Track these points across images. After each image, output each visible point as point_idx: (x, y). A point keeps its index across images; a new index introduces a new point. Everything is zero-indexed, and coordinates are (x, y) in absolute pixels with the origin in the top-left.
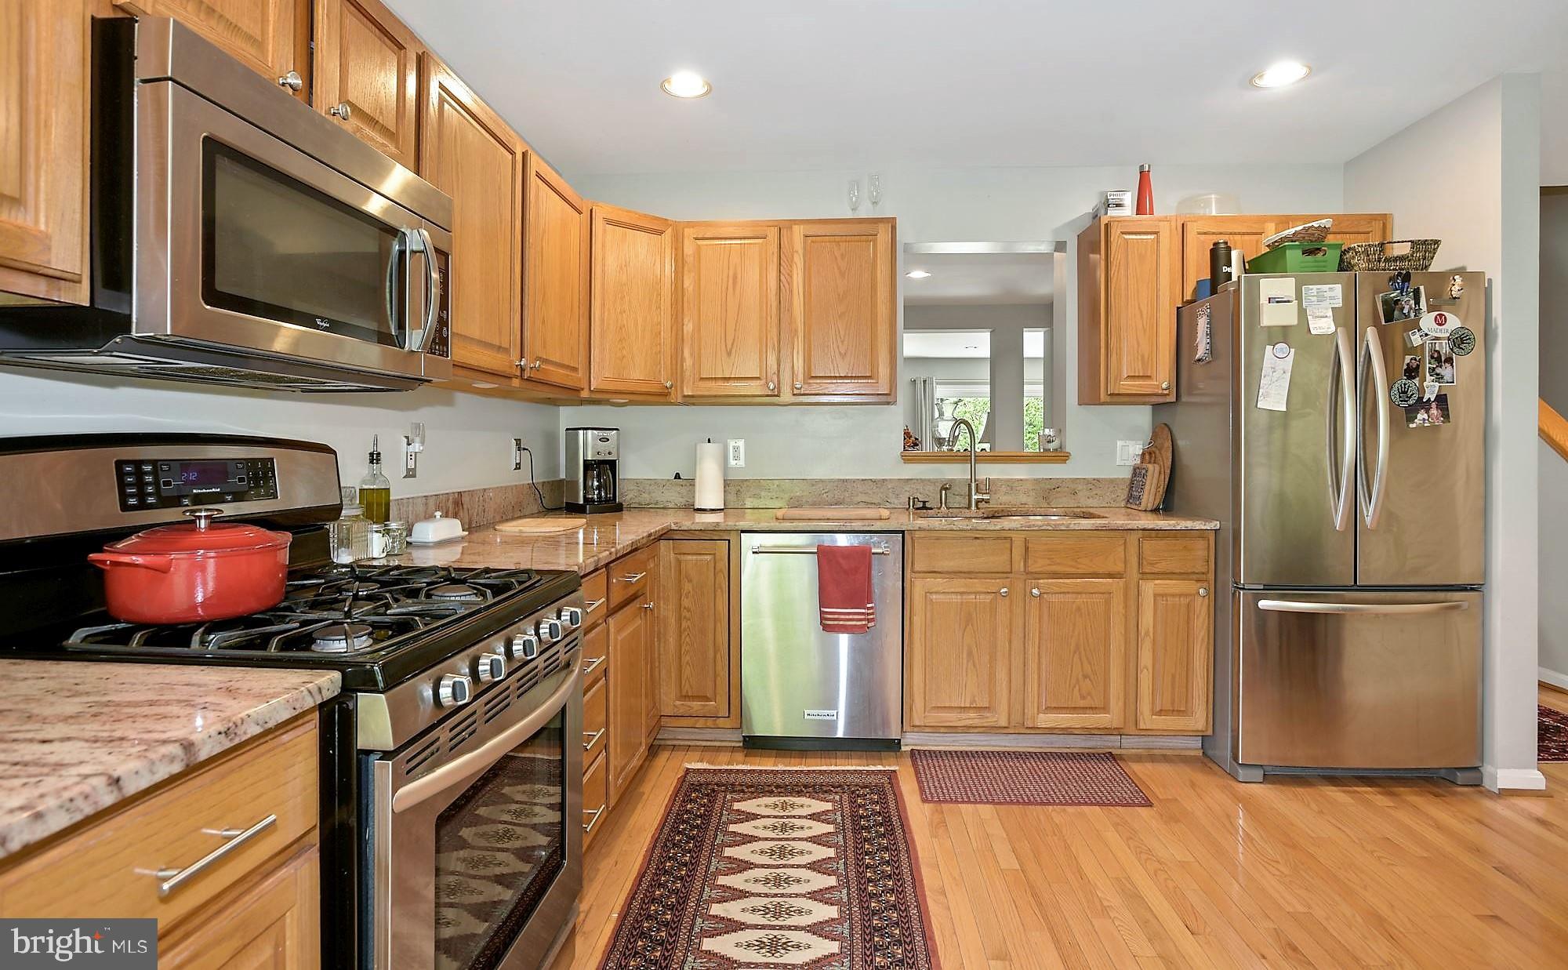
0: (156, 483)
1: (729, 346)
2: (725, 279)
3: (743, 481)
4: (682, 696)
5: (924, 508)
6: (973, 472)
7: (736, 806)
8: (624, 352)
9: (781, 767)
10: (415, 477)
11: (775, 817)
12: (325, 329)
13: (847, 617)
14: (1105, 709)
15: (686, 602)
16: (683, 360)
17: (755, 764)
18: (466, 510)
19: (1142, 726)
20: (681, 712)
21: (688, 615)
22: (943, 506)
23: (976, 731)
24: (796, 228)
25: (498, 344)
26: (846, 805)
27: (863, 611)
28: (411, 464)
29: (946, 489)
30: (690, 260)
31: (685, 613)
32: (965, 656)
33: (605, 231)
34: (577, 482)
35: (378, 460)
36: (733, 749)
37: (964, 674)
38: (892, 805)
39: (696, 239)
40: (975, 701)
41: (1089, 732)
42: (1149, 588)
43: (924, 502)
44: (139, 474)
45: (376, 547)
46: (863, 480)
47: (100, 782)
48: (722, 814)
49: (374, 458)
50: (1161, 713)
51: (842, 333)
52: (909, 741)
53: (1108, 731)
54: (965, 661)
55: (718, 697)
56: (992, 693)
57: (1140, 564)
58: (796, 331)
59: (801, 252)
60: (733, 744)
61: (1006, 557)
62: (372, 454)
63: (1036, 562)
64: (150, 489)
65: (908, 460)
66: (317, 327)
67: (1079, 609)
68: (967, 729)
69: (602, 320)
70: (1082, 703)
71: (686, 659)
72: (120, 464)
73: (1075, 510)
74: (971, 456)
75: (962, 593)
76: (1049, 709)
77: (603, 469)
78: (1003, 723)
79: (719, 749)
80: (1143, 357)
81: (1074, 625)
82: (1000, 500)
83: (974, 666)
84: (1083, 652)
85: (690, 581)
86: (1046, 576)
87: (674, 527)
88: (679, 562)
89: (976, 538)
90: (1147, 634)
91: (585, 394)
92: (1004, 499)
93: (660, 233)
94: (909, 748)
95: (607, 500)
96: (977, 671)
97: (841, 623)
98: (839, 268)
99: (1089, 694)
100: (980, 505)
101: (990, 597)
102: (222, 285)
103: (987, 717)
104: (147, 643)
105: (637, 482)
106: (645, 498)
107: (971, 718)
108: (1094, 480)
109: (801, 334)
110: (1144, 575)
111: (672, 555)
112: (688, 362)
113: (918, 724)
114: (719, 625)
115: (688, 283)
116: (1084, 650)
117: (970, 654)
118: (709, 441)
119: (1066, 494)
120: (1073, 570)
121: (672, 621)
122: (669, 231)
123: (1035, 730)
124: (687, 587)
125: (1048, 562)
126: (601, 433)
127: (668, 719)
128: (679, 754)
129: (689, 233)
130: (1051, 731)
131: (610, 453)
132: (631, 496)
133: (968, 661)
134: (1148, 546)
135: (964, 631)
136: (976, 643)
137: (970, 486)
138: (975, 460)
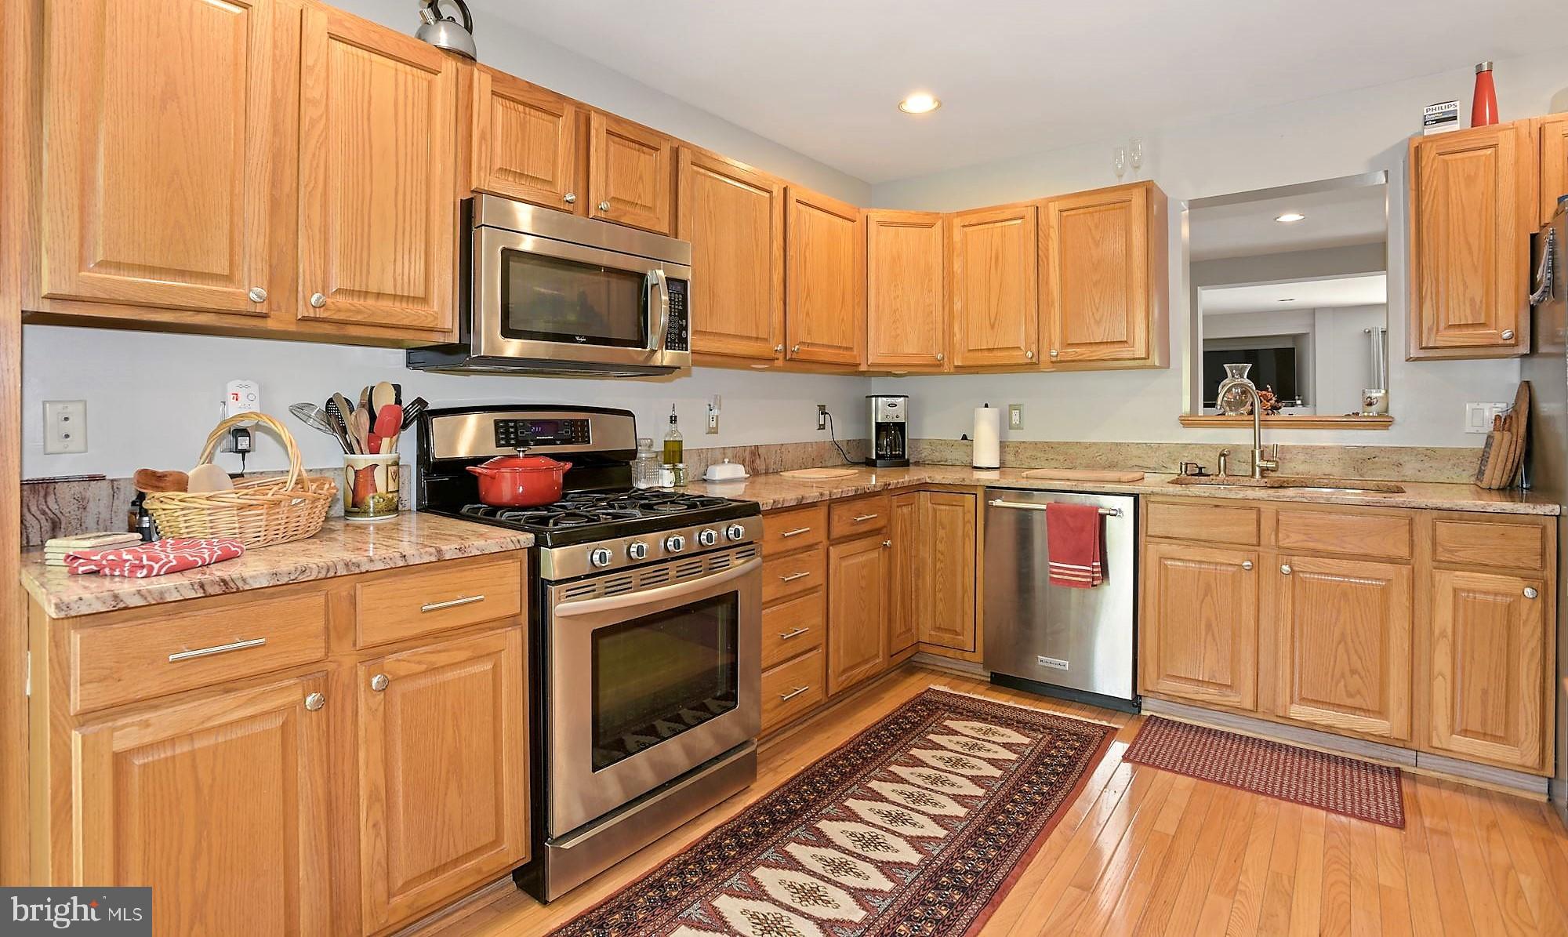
0: (516, 433)
1: (992, 321)
2: (988, 260)
3: (1021, 442)
4: (936, 628)
5: (1200, 474)
6: (1257, 437)
7: (947, 723)
8: (899, 332)
9: (1011, 704)
10: (717, 433)
11: (973, 738)
12: (583, 343)
13: (1073, 573)
14: (1381, 713)
15: (940, 547)
16: (954, 335)
17: (989, 697)
18: (762, 459)
19: (1435, 743)
20: (935, 641)
21: (941, 557)
22: (1222, 472)
23: (1216, 708)
24: (1051, 205)
25: (755, 336)
26: (1043, 743)
27: (1088, 568)
28: (713, 424)
29: (1224, 455)
30: (958, 246)
31: (939, 555)
32: (1203, 627)
33: (878, 232)
34: (870, 441)
35: (675, 421)
36: (981, 682)
37: (1203, 644)
38: (1087, 754)
39: (964, 226)
40: (1214, 677)
41: (1363, 737)
42: (1447, 581)
43: (1201, 469)
44: (507, 427)
45: (666, 480)
46: (1137, 444)
47: (397, 555)
48: (930, 725)
49: (673, 420)
50: (1465, 732)
51: (1097, 301)
52: (1149, 707)
53: (1387, 742)
54: (1203, 633)
55: (965, 633)
56: (1234, 671)
57: (1434, 551)
58: (1053, 302)
59: (1056, 227)
60: (982, 678)
61: (1253, 528)
62: (671, 417)
63: (1288, 536)
64: (512, 436)
65: (1189, 424)
66: (577, 342)
67: (1344, 594)
68: (1206, 705)
69: (878, 306)
70: (1349, 702)
71: (940, 595)
72: (497, 422)
73: (1389, 484)
74: (1254, 420)
75: (1200, 562)
76: (1304, 700)
77: (892, 431)
78: (1248, 704)
79: (968, 680)
80: (1472, 300)
81: (1339, 611)
82: (1293, 468)
83: (1214, 640)
84: (1350, 644)
85: (943, 528)
86: (1304, 553)
87: (928, 481)
88: (935, 510)
89: (1216, 506)
90: (1443, 634)
91: (863, 368)
92: (1301, 468)
93: (931, 226)
94: (1148, 714)
95: (896, 456)
96: (1217, 645)
97: (1066, 577)
98: (1093, 238)
99: (1359, 692)
100: (1266, 474)
101: (1236, 568)
102: (513, 325)
103: (1229, 696)
104: (485, 514)
105: (931, 442)
106: (937, 456)
107: (1209, 694)
108: (1427, 449)
109: (1057, 305)
110: (1440, 565)
111: (930, 505)
112: (958, 337)
113: (1150, 689)
114: (966, 569)
115: (957, 266)
116: (1353, 642)
117: (1209, 626)
118: (986, 406)
119: (1385, 466)
120: (1338, 549)
121: (930, 561)
122: (939, 223)
123: (1287, 721)
124: (941, 533)
125: (1304, 538)
126: (890, 400)
127: (925, 646)
128: (931, 677)
129: (957, 222)
130: (1310, 726)
131: (897, 417)
132: (925, 454)
133: (1206, 634)
134: (1443, 529)
135: (1202, 602)
136: (1216, 615)
137: (1253, 453)
138: (1259, 425)
